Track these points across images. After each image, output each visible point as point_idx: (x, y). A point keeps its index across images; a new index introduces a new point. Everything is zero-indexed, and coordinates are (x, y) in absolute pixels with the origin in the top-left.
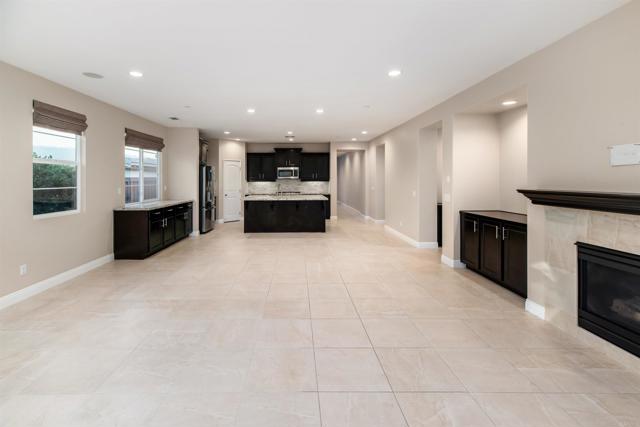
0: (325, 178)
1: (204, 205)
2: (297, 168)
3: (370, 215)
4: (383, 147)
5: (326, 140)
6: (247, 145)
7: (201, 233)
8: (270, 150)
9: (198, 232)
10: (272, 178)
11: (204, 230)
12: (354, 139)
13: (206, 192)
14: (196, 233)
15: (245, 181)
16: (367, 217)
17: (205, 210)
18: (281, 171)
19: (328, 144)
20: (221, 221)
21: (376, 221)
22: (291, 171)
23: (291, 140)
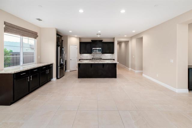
0: (112, 52)
1: (59, 65)
2: (101, 48)
3: (132, 68)
5: (114, 37)
10: (90, 52)
11: (59, 77)
12: (125, 36)
13: (60, 59)
14: (54, 79)
15: (79, 54)
16: (130, 69)
18: (93, 49)
19: (114, 39)
20: (68, 71)
21: (136, 71)
22: (98, 49)
23: (99, 36)
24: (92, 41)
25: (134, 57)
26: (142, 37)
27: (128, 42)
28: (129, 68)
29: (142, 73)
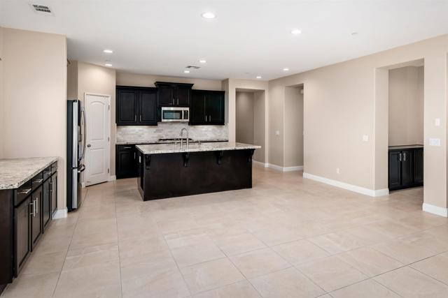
0: (219, 120)
1: (75, 164)
2: (188, 109)
3: (271, 161)
4: (301, 87)
5: (225, 77)
6: (118, 74)
7: (71, 209)
8: (150, 83)
9: (66, 210)
10: (152, 120)
12: (259, 77)
14: (61, 213)
16: (267, 165)
17: (75, 172)
18: (165, 111)
19: (227, 81)
22: (181, 112)
23: (187, 72)
24: (158, 84)
25: (278, 133)
26: (303, 84)
28: (264, 162)
29: (300, 173)
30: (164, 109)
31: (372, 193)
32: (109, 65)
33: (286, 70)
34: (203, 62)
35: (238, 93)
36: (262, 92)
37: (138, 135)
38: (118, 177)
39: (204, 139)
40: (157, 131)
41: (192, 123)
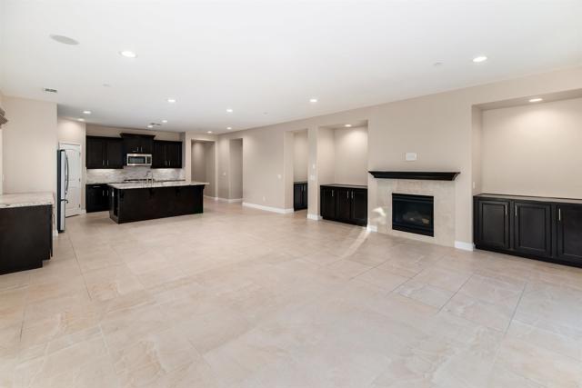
1: (63, 197)
2: (150, 155)
3: (220, 196)
4: (240, 141)
5: (182, 131)
6: (88, 126)
7: (60, 231)
8: (116, 134)
9: (57, 231)
11: (63, 228)
12: (210, 132)
15: (86, 168)
16: (217, 199)
18: (129, 157)
19: (182, 134)
21: (230, 201)
22: (144, 158)
23: (150, 127)
24: (123, 135)
25: (224, 174)
27: (212, 143)
28: (214, 197)
29: (241, 203)
30: (128, 155)
31: (283, 211)
32: (81, 120)
33: (229, 128)
34: (165, 121)
35: (193, 143)
36: (213, 143)
37: (105, 175)
38: (87, 212)
39: (165, 179)
40: (123, 173)
41: (154, 166)
